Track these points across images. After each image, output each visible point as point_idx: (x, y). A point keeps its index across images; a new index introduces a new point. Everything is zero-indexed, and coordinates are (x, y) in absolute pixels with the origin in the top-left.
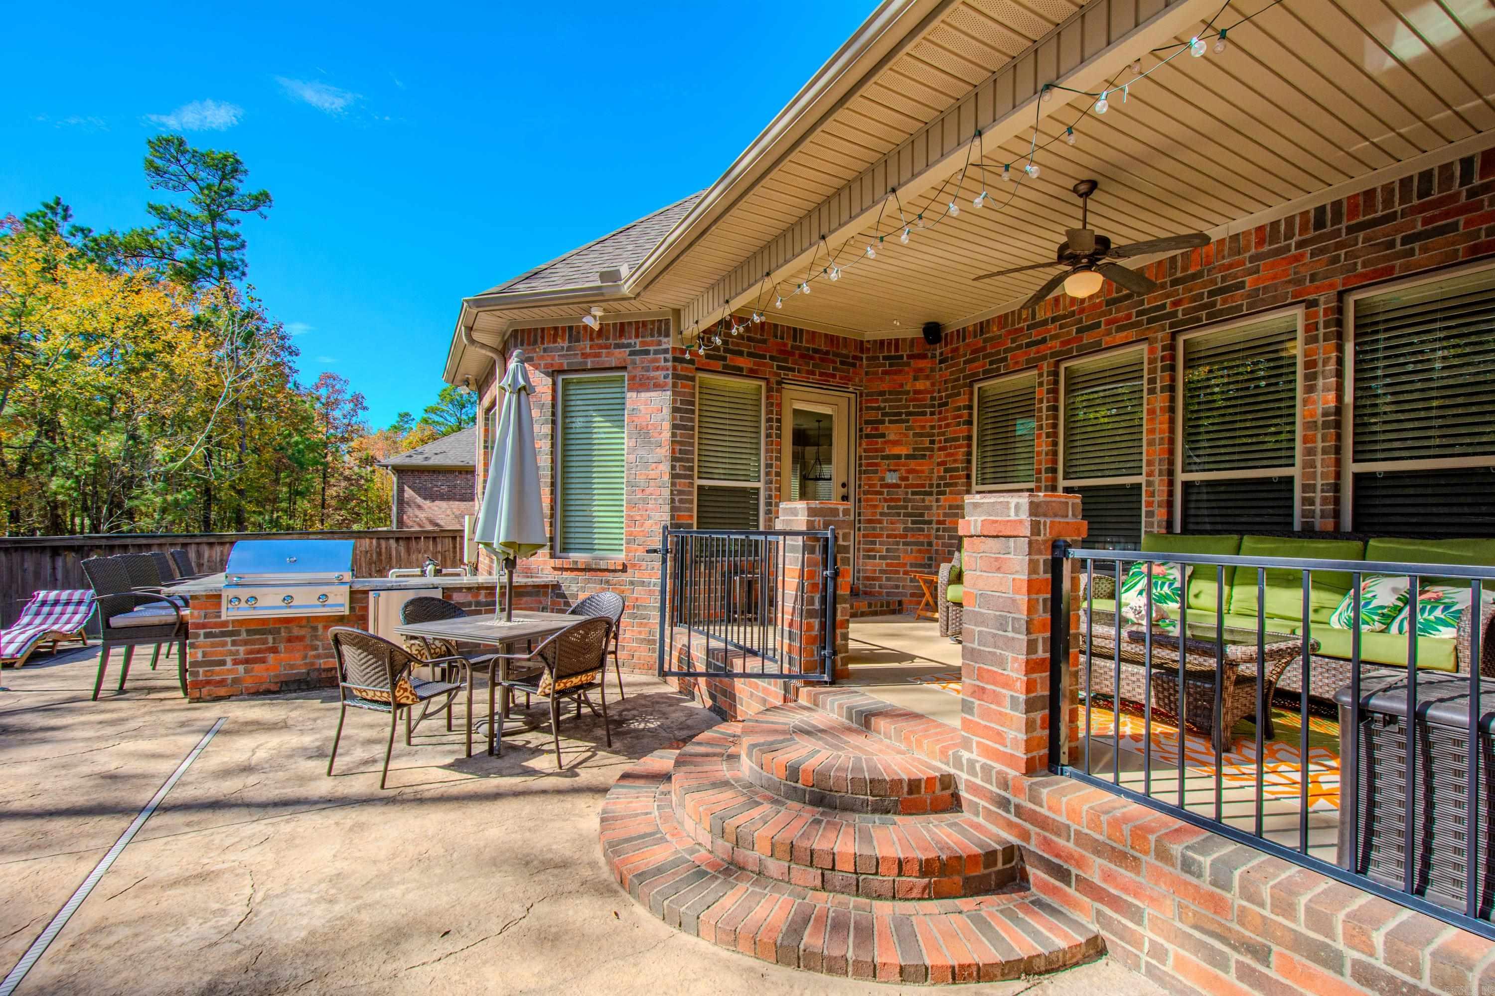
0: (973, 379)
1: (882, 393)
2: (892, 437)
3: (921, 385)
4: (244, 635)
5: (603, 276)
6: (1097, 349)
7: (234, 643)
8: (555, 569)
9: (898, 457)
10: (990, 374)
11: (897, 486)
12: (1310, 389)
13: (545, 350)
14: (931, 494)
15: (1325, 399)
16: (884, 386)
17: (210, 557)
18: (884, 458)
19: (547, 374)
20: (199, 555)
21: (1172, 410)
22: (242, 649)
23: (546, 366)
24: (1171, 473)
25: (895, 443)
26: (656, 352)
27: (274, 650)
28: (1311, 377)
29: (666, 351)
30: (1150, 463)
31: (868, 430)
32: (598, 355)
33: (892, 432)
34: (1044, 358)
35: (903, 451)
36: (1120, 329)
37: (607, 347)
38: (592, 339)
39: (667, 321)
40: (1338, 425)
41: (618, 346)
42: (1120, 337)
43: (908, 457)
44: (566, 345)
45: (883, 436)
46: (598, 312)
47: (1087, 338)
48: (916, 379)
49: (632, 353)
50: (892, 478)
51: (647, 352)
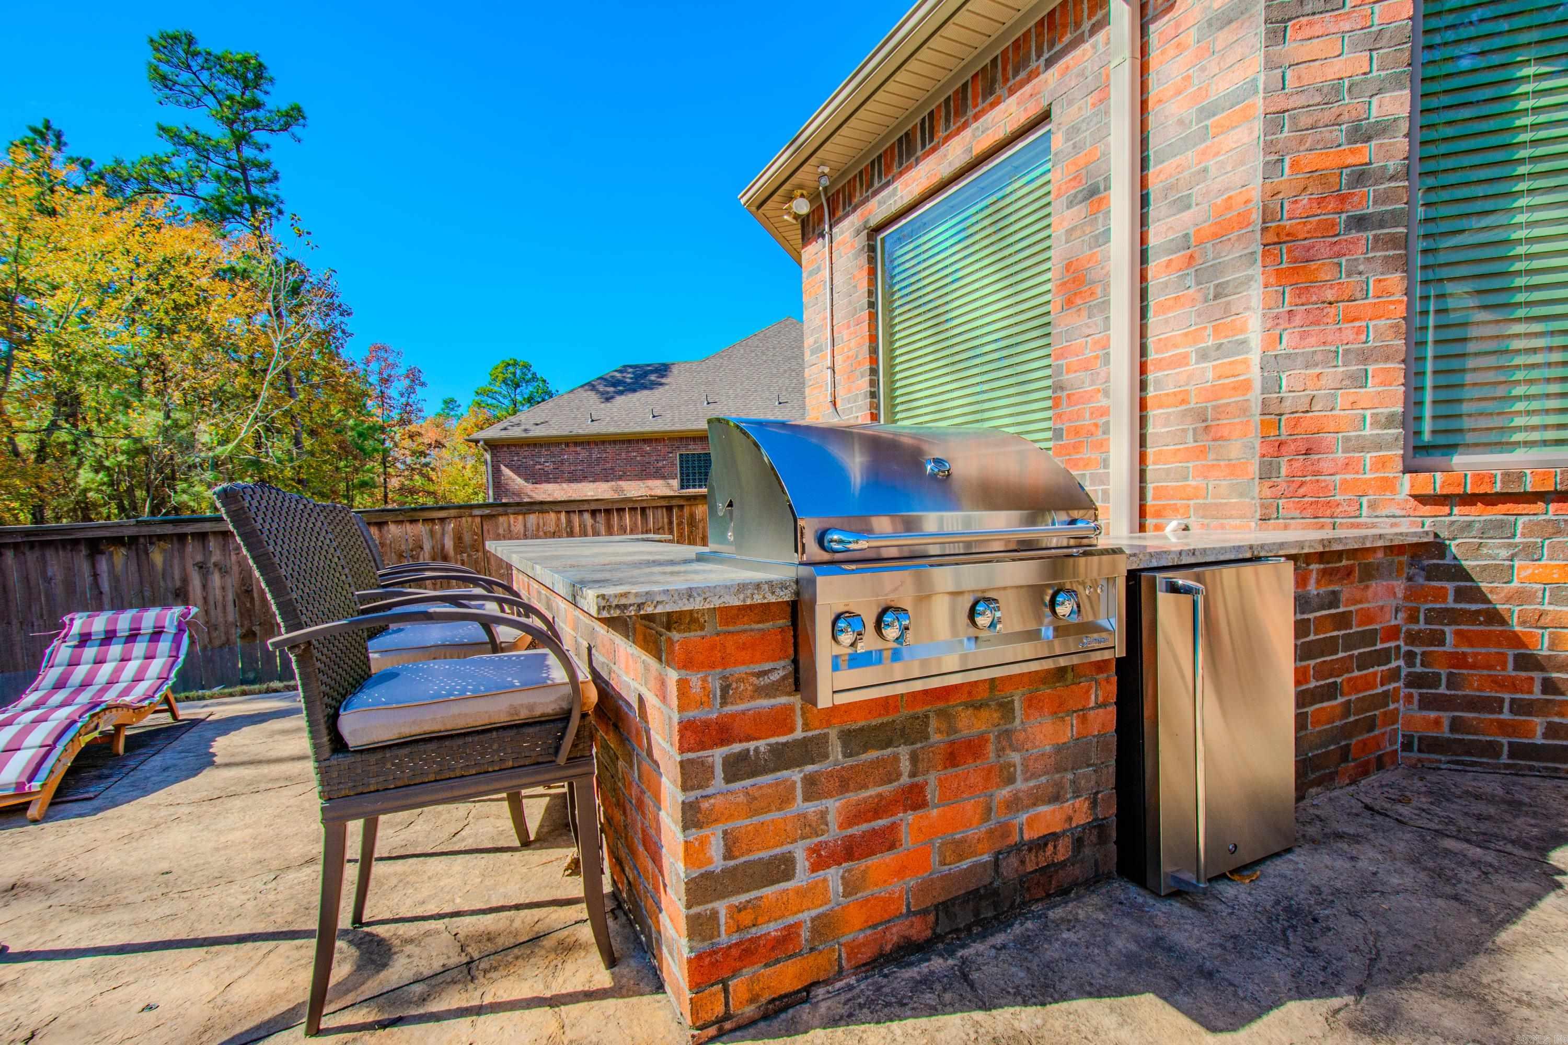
4: (836, 756)
7: (813, 789)
8: (1422, 499)
22: (833, 806)
27: (915, 798)
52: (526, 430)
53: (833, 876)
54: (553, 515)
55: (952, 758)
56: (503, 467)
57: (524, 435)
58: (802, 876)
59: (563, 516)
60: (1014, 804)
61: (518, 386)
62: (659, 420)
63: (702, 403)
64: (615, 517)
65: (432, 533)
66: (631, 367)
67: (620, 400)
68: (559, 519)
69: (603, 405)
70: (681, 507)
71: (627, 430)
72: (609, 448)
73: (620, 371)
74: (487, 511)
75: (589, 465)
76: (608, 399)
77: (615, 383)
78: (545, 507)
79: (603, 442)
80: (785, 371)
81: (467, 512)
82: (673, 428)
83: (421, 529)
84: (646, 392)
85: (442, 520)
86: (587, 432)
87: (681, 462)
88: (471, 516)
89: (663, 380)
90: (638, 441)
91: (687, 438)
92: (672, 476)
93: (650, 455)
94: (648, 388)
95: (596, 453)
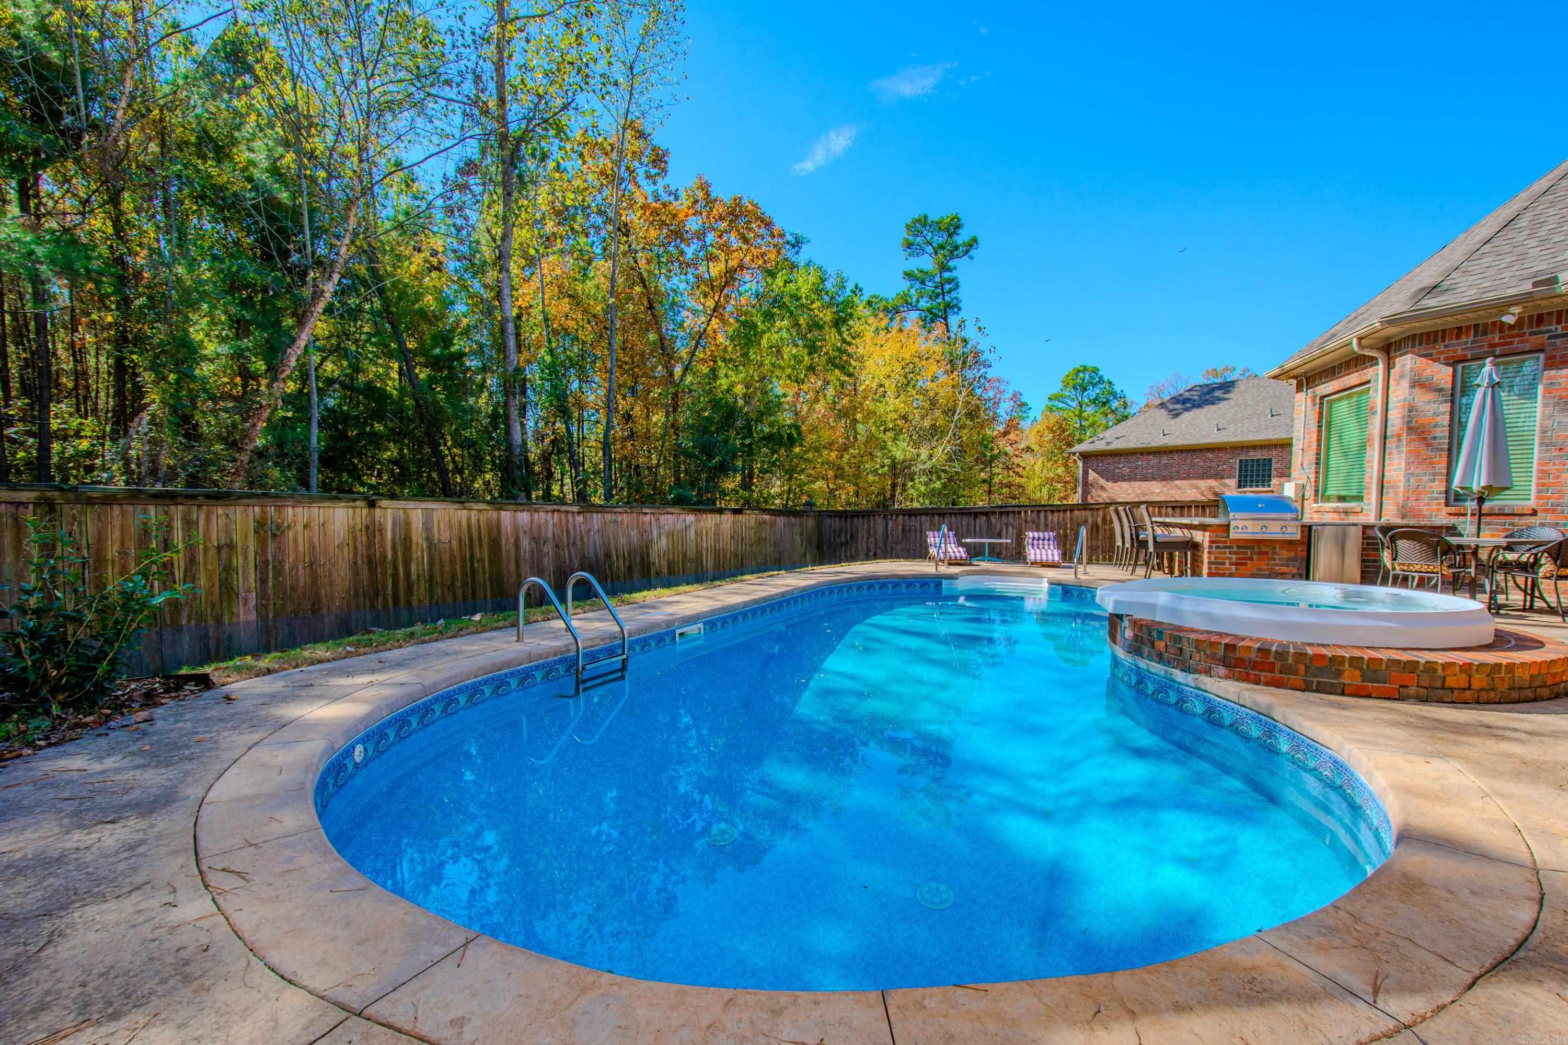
4: (1235, 549)
5: (1537, 283)
8: (1450, 514)
13: (1446, 346)
19: (1447, 364)
23: (1446, 358)
27: (1251, 559)
32: (1510, 344)
37: (1521, 336)
38: (1504, 332)
41: (1534, 334)
44: (1470, 339)
46: (1513, 310)
49: (1552, 337)
52: (1108, 443)
53: (1233, 568)
55: (1260, 553)
56: (1090, 471)
57: (1109, 448)
58: (1227, 566)
60: (1276, 565)
61: (1085, 389)
62: (1223, 432)
66: (1201, 386)
67: (1187, 416)
69: (1173, 421)
71: (1193, 442)
72: (1176, 457)
73: (1189, 390)
75: (1159, 470)
76: (1177, 415)
77: (1185, 401)
79: (1171, 452)
82: (1238, 439)
84: (1213, 407)
86: (1159, 444)
87: (1240, 466)
89: (1230, 396)
90: (1201, 450)
91: (1247, 447)
92: (1230, 477)
93: (1211, 461)
94: (1213, 404)
95: (1165, 460)
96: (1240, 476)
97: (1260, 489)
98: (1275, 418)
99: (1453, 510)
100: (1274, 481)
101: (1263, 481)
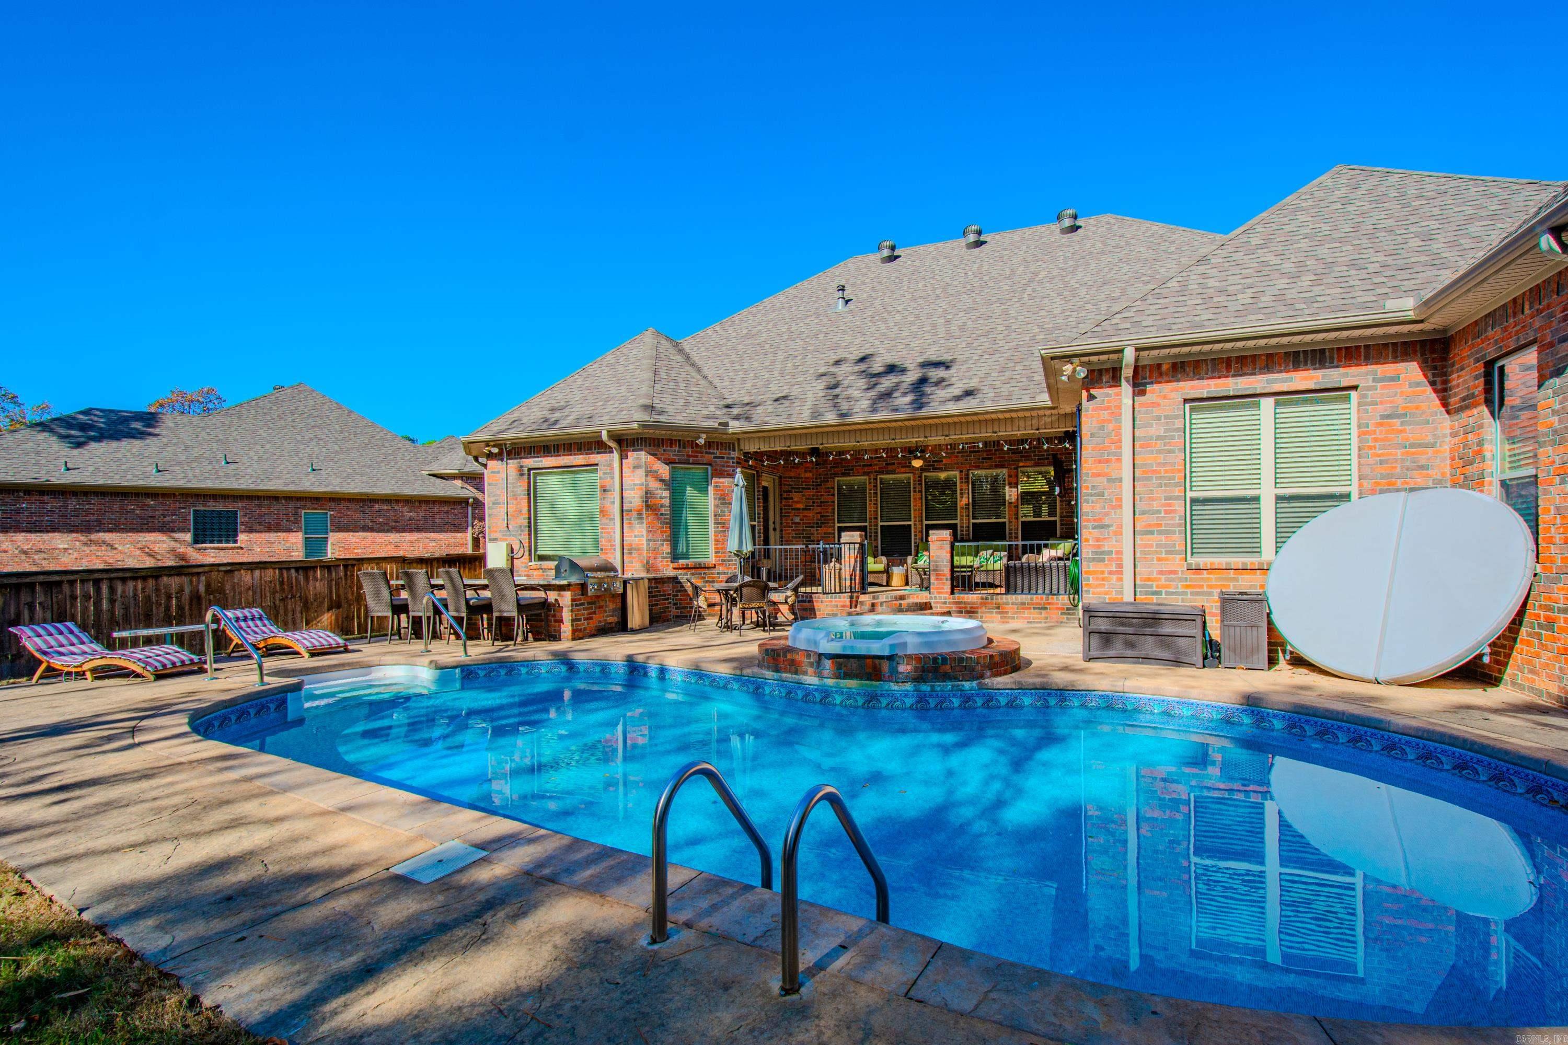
0: (836, 475)
1: (791, 478)
2: (795, 499)
3: (809, 475)
5: (720, 424)
6: (893, 472)
8: (674, 568)
9: (799, 509)
10: (844, 475)
11: (799, 523)
12: (962, 497)
13: (663, 450)
14: (813, 527)
15: (965, 501)
16: (792, 474)
17: (124, 592)
18: (793, 509)
19: (667, 464)
20: (112, 590)
21: (921, 499)
23: (665, 459)
24: (922, 521)
25: (798, 502)
26: (728, 458)
28: (961, 493)
29: (733, 458)
30: (915, 517)
31: (785, 495)
32: (697, 456)
33: (796, 497)
34: (871, 472)
35: (801, 506)
36: (903, 467)
37: (702, 453)
38: (692, 448)
39: (734, 444)
40: (968, 508)
41: (707, 453)
42: (903, 470)
43: (803, 509)
44: (677, 449)
45: (792, 498)
46: (704, 436)
47: (890, 468)
48: (806, 472)
49: (715, 457)
50: (797, 520)
51: (723, 458)
54: (271, 571)
59: (277, 571)
62: (168, 476)
63: (218, 462)
64: (311, 574)
65: (191, 581)
66: (101, 410)
67: (96, 447)
68: (274, 573)
69: (76, 452)
70: (353, 565)
71: (124, 483)
72: (94, 500)
73: (82, 413)
74: (229, 568)
75: (64, 516)
76: (79, 445)
77: (83, 427)
78: (268, 565)
80: (311, 439)
81: (216, 568)
82: (189, 485)
83: (185, 579)
84: (136, 442)
85: (198, 574)
86: (63, 481)
87: (196, 518)
88: (219, 571)
89: (157, 431)
90: (137, 495)
91: (205, 496)
92: (183, 530)
93: (154, 509)
94: (141, 438)
95: (73, 503)
96: (196, 529)
97: (224, 545)
98: (233, 466)
99: (676, 565)
100: (242, 537)
101: (228, 536)
